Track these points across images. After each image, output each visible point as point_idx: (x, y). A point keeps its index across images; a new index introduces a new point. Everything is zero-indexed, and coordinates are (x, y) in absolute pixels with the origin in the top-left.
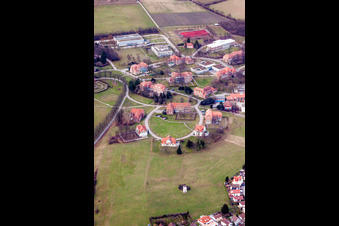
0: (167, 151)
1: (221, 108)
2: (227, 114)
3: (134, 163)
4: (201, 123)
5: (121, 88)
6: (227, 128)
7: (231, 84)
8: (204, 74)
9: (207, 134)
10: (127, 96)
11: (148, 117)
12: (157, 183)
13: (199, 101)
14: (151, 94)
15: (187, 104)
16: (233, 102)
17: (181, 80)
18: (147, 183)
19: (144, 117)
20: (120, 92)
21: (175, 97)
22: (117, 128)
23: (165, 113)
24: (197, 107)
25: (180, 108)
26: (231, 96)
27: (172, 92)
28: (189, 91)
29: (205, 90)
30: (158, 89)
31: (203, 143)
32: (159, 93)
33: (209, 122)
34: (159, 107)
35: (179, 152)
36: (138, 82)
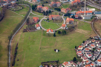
0: (49, 35)
1: (73, 17)
2: (76, 20)
3: (34, 40)
4: (64, 23)
5: (28, 8)
6: (76, 26)
7: (78, 7)
8: (66, 3)
9: (67, 28)
10: (31, 12)
11: (41, 21)
12: (45, 48)
13: (64, 14)
14: (42, 11)
15: (58, 15)
16: (79, 15)
17: (56, 5)
18: (40, 48)
19: (39, 21)
20: (28, 10)
21: (53, 13)
22: (27, 26)
23: (48, 19)
24: (62, 17)
25: (55, 17)
26: (78, 12)
27: (51, 10)
28: (59, 10)
29: (66, 9)
30: (45, 9)
31: (65, 32)
32: (45, 11)
33: (68, 23)
34: (45, 17)
35: (55, 35)
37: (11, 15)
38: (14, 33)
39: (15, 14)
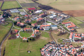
0: (24, 41)
1: (39, 29)
2: (40, 31)
3: (15, 45)
4: (33, 33)
5: (12, 24)
6: (40, 35)
7: (41, 22)
8: (34, 20)
9: (35, 37)
10: (14, 26)
11: (19, 32)
12: (22, 50)
13: (33, 27)
14: (20, 26)
15: (30, 28)
16: (42, 28)
17: (28, 22)
18: (19, 50)
19: (18, 32)
20: (12, 25)
21: (27, 26)
22: (11, 35)
23: (24, 31)
24: (32, 29)
25: (28, 29)
26: (41, 26)
27: (26, 25)
28: (30, 24)
29: (34, 24)
30: (22, 24)
31: (34, 39)
32: (22, 25)
33: (35, 33)
34: (22, 29)
35: (28, 41)
36: (16, 22)
37: (2, 29)
38: (3, 40)
39: (4, 27)
